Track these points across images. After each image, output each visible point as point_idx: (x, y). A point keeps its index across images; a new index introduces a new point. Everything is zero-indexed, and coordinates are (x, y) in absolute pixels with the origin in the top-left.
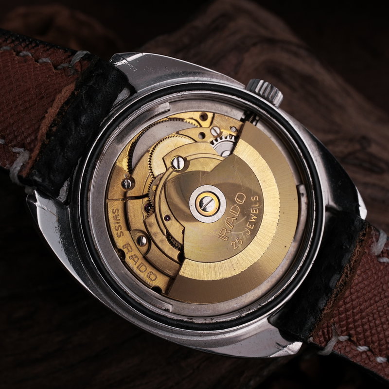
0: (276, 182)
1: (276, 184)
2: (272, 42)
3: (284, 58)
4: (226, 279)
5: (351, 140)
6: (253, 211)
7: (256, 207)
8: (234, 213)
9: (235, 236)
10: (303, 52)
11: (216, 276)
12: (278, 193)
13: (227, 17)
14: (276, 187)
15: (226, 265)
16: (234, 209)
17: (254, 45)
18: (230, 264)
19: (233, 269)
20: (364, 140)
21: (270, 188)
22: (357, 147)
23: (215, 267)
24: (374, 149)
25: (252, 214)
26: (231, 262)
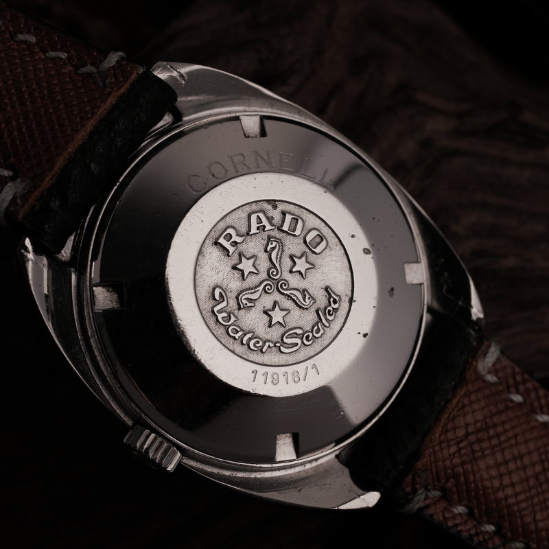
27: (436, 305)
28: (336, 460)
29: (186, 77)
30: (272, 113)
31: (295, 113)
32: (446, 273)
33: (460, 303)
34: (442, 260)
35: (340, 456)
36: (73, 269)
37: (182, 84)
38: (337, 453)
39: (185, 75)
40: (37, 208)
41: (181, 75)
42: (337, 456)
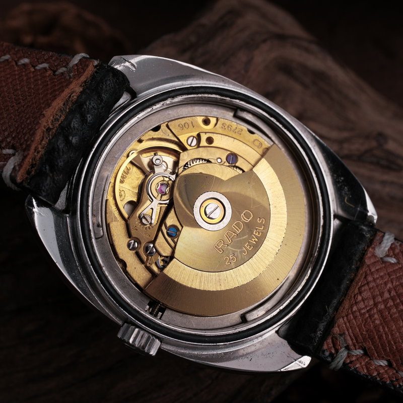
0: (287, 211)
1: (286, 213)
2: (282, 38)
3: (294, 54)
4: (209, 291)
5: (367, 137)
6: (256, 233)
7: (260, 230)
8: (236, 228)
9: (231, 251)
10: (314, 47)
11: (200, 286)
12: (286, 223)
13: (234, 14)
14: (286, 216)
15: (214, 278)
16: (238, 225)
17: (264, 41)
18: (218, 278)
19: (219, 284)
20: (381, 137)
21: (279, 216)
22: (374, 144)
23: (202, 276)
24: (391, 146)
25: (254, 235)
26: (219, 276)
27: (340, 212)
28: (276, 334)
29: (136, 65)
30: (202, 84)
31: (220, 82)
32: (346, 188)
33: (359, 209)
34: (342, 178)
35: (279, 331)
36: (67, 215)
37: (133, 71)
38: (277, 329)
39: (135, 64)
40: (33, 173)
41: (132, 65)
42: (277, 332)
